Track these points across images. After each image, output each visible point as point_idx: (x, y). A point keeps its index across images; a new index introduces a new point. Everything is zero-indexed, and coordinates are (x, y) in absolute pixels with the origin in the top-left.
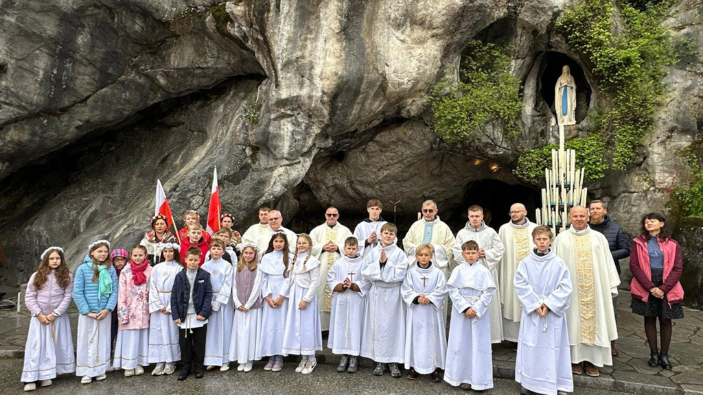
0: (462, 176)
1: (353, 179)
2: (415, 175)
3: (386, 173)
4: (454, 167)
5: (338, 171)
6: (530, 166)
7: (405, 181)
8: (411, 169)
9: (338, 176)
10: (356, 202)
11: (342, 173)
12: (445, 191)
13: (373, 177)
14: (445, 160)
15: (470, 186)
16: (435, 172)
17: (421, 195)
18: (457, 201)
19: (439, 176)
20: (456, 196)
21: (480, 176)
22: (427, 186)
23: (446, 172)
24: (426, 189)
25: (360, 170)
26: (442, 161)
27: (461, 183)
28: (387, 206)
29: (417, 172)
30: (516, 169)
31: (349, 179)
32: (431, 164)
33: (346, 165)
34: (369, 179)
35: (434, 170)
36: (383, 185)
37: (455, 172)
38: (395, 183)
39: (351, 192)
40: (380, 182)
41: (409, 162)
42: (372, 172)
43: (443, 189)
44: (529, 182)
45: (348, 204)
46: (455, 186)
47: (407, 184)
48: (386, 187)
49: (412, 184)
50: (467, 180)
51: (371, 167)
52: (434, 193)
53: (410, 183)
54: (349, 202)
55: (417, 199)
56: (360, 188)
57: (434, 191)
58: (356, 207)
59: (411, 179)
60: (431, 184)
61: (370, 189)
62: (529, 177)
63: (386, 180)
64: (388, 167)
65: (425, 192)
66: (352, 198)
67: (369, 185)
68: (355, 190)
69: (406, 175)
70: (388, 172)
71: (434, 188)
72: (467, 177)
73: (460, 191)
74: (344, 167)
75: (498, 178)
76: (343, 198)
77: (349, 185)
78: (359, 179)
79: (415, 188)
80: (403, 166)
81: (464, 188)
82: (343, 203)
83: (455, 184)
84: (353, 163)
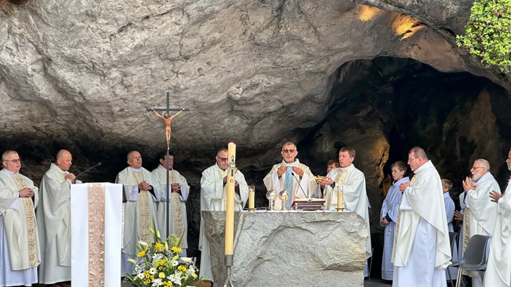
0: (328, 49)
1: (51, 52)
2: (213, 43)
3: (140, 37)
4: (311, 25)
5: (9, 31)
6: (499, 26)
7: (187, 58)
8: (204, 29)
9: (10, 43)
10: (54, 114)
11: (21, 35)
12: (283, 87)
13: (107, 47)
14: (289, 8)
15: (342, 74)
16: (264, 37)
17: (224, 96)
18: (311, 110)
19: (271, 47)
20: (309, 99)
21: (369, 50)
22: (239, 74)
23: (290, 38)
24: (237, 80)
25: (72, 29)
26: (280, 9)
27: (323, 65)
28: (135, 124)
29: (217, 35)
30: (463, 33)
31: (39, 52)
32: (253, 17)
33: (34, 13)
34: (96, 54)
35: (259, 31)
36: (131, 69)
37: (310, 39)
38: (161, 64)
39: (44, 89)
40: (124, 62)
41: (201, 9)
42: (103, 34)
43: (278, 81)
44: (495, 68)
45: (32, 118)
46: (310, 73)
47: (191, 66)
48: (137, 75)
49: (205, 68)
50: (337, 60)
51: (101, 21)
52: (257, 91)
53: (198, 65)
54: (35, 113)
55: (212, 107)
56: (68, 76)
57: (257, 85)
58: (53, 126)
59: (201, 55)
60: (251, 66)
61: (97, 80)
62: (493, 56)
63: (138, 57)
64: (146, 23)
65: (233, 88)
66: (45, 104)
67: (93, 69)
68: (54, 81)
69: (190, 43)
70: (145, 34)
71: (256, 79)
72: (340, 51)
73: (319, 87)
74: (27, 20)
75: (413, 54)
76: (19, 104)
77: (38, 67)
78: (68, 52)
79: (211, 78)
80: (184, 21)
81: (330, 78)
82: (15, 117)
83: (309, 67)
84: (56, 8)
